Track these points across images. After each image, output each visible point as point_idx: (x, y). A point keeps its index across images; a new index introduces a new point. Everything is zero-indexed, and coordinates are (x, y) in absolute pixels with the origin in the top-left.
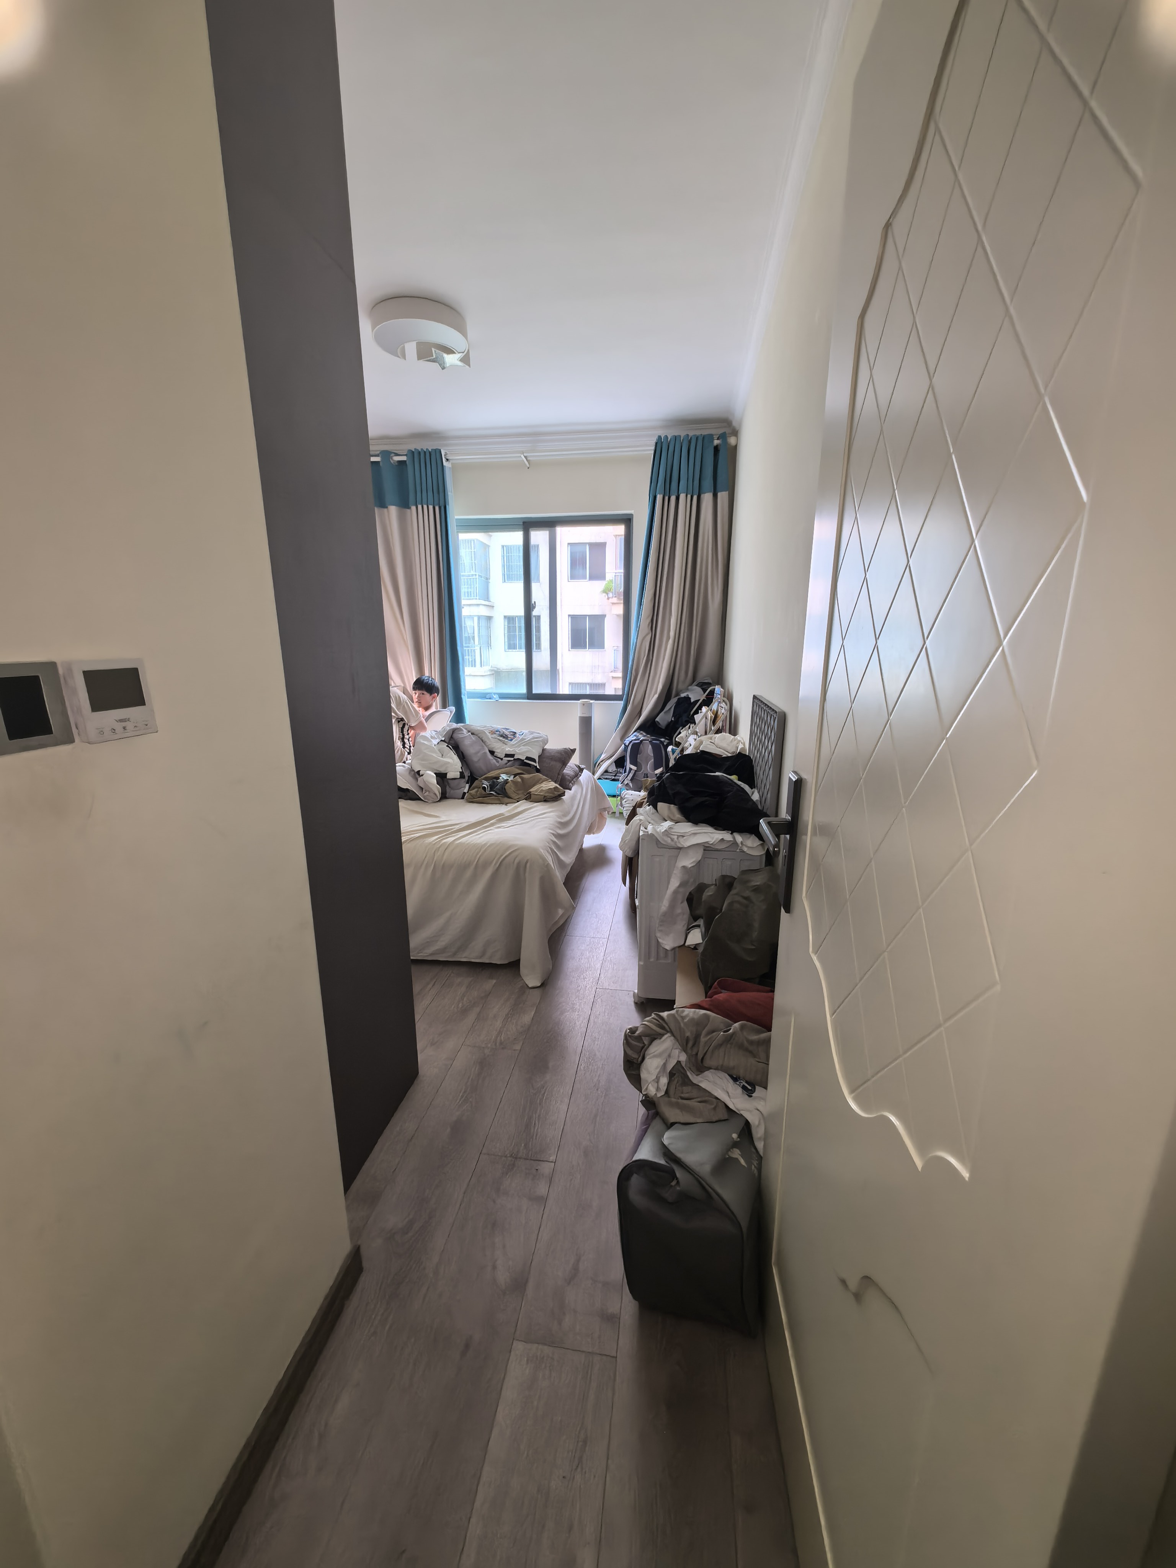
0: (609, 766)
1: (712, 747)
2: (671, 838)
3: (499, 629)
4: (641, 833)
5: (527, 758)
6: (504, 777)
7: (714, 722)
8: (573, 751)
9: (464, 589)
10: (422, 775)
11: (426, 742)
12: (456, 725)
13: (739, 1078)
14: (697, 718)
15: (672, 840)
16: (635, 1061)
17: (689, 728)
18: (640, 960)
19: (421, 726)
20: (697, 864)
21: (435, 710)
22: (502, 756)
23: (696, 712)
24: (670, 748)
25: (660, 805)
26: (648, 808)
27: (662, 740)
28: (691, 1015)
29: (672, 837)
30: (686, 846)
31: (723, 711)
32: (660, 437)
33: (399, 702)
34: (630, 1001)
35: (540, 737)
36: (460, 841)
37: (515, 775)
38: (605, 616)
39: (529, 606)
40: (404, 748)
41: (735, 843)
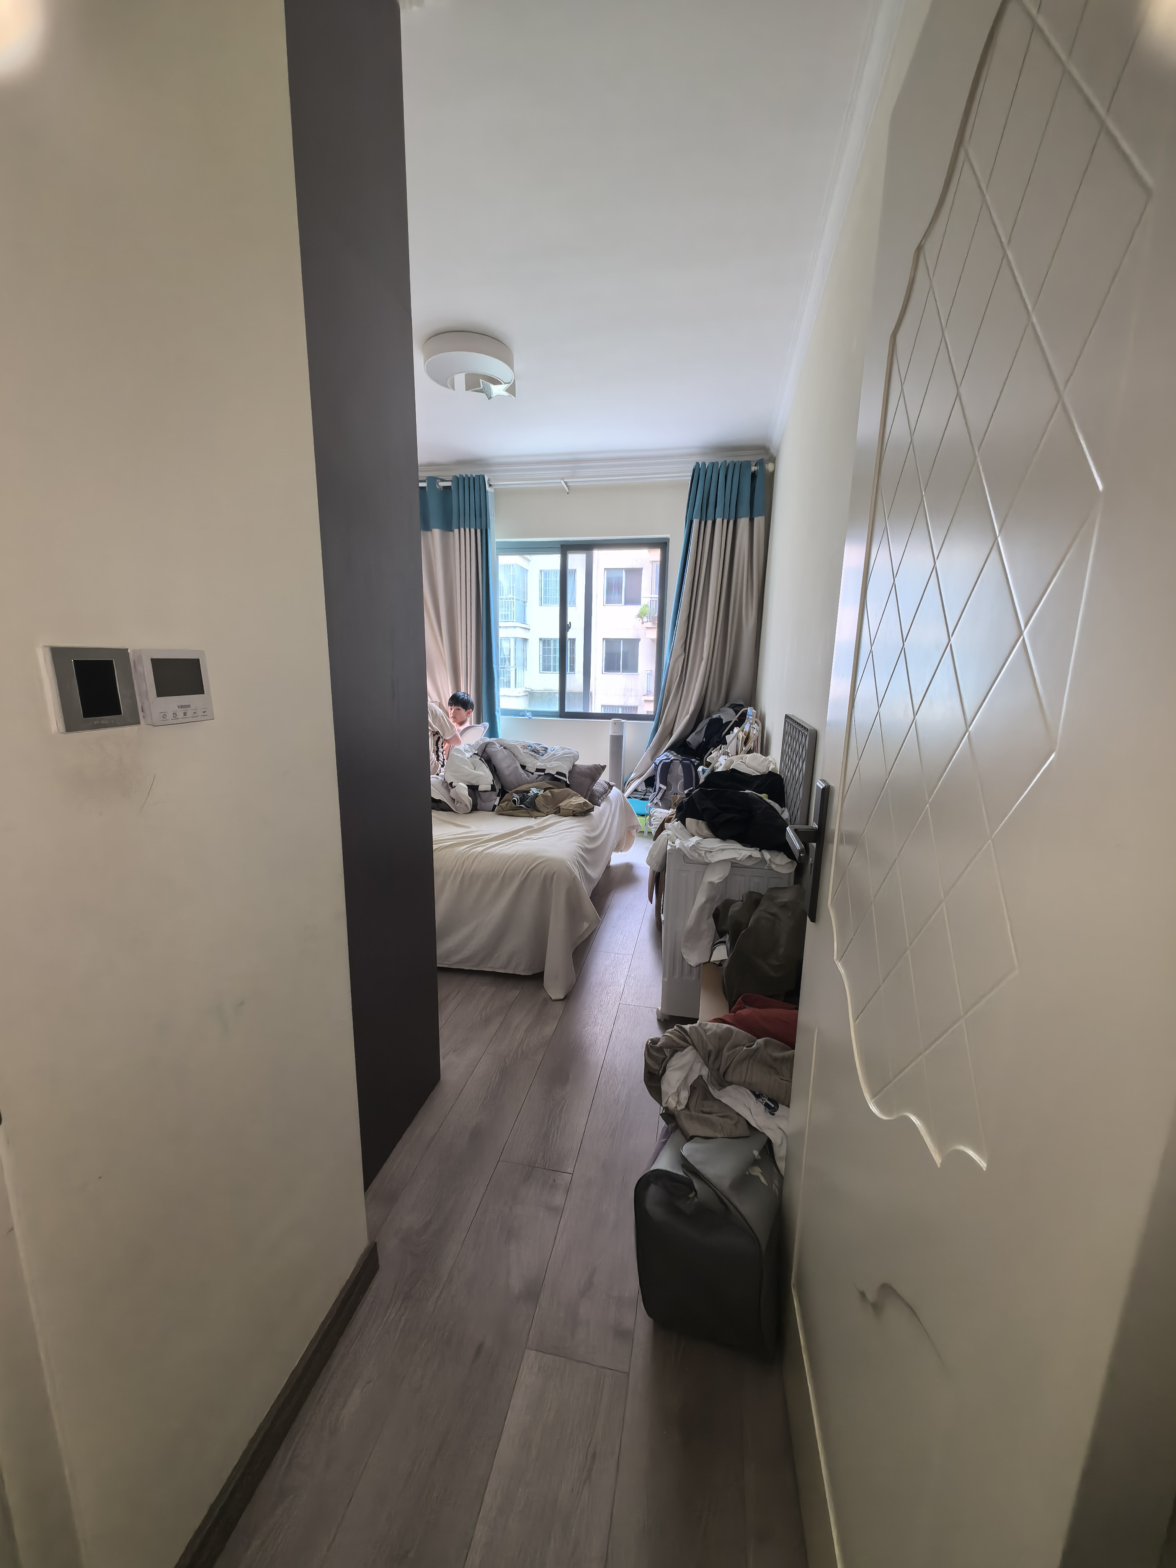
0: (638, 786)
1: (743, 767)
2: (698, 853)
3: (534, 651)
4: (669, 848)
5: (558, 773)
6: (534, 791)
7: (746, 743)
8: (604, 767)
9: (501, 612)
10: (455, 787)
11: (459, 755)
12: (489, 739)
13: (762, 1095)
14: (729, 738)
15: (700, 855)
16: (657, 1073)
17: (720, 749)
18: (664, 976)
19: (456, 740)
20: (724, 880)
21: (469, 725)
22: (533, 771)
23: (728, 733)
24: (700, 769)
25: (688, 820)
26: (676, 823)
27: (693, 760)
28: (714, 1028)
29: (701, 852)
30: (713, 862)
31: (755, 732)
32: (698, 464)
33: (435, 716)
34: (654, 1018)
35: (572, 753)
36: (489, 851)
37: (545, 790)
38: (639, 640)
39: (564, 627)
40: (438, 761)
41: (763, 860)
